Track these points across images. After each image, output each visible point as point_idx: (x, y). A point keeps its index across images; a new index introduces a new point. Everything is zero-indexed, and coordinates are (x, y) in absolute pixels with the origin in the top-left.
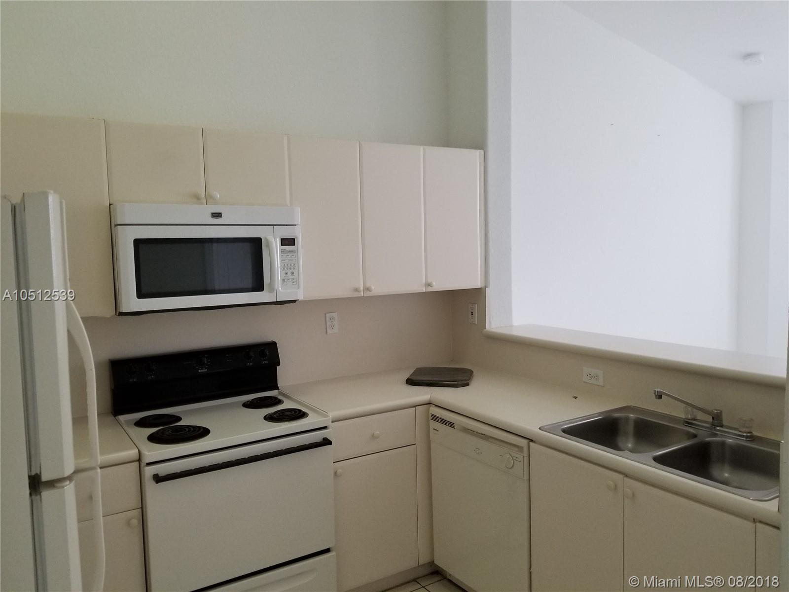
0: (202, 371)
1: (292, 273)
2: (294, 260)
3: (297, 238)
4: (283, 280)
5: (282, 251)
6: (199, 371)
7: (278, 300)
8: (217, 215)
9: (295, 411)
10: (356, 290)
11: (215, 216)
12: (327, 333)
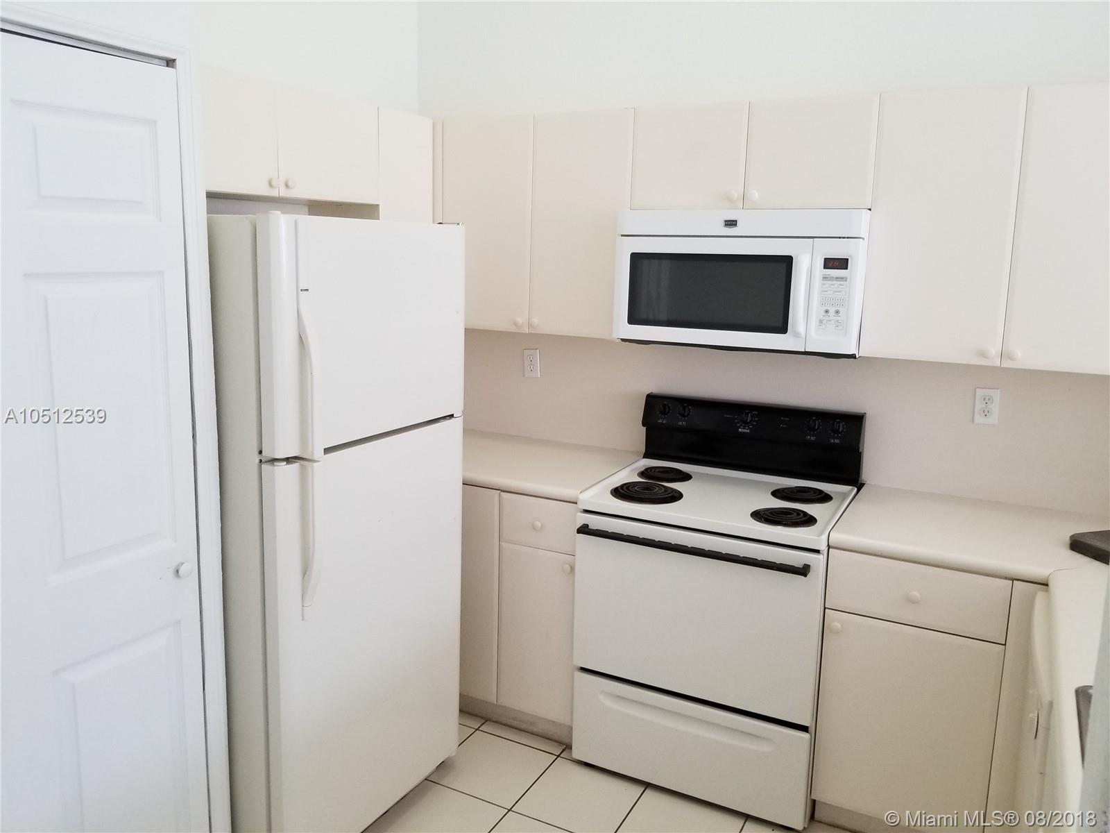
0: (744, 430)
1: (837, 312)
2: (844, 293)
3: (852, 258)
4: (821, 321)
5: (825, 278)
6: (740, 430)
7: (806, 350)
8: (731, 223)
9: (798, 515)
10: (983, 354)
11: (728, 225)
12: (973, 421)
